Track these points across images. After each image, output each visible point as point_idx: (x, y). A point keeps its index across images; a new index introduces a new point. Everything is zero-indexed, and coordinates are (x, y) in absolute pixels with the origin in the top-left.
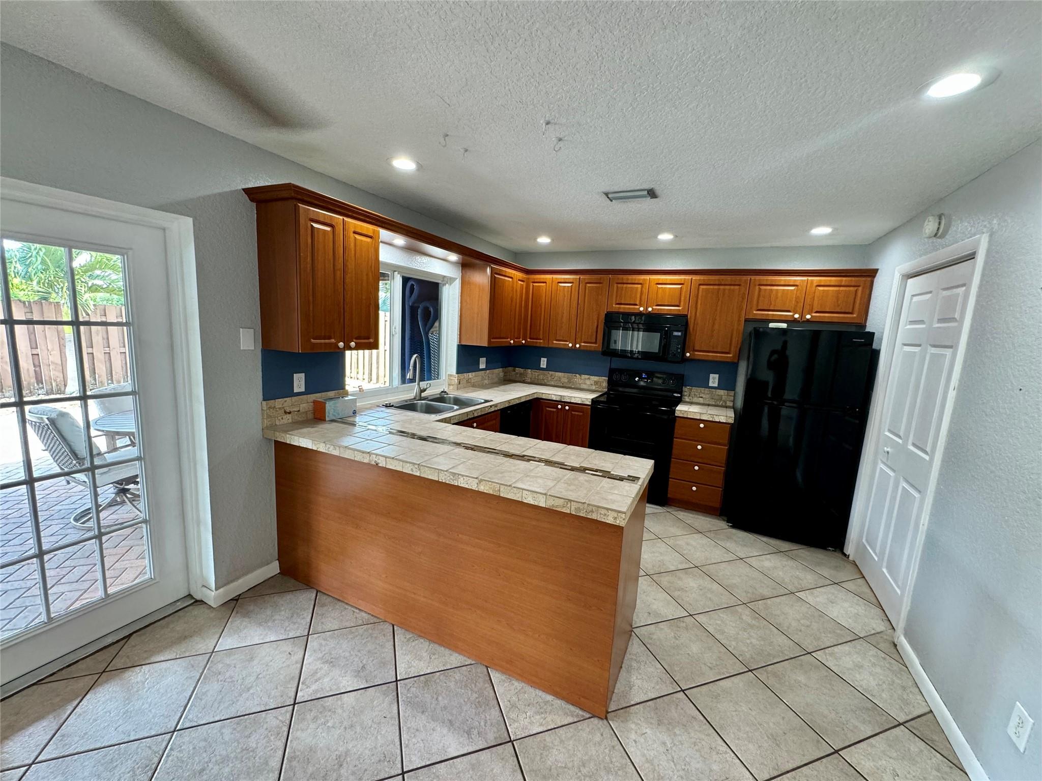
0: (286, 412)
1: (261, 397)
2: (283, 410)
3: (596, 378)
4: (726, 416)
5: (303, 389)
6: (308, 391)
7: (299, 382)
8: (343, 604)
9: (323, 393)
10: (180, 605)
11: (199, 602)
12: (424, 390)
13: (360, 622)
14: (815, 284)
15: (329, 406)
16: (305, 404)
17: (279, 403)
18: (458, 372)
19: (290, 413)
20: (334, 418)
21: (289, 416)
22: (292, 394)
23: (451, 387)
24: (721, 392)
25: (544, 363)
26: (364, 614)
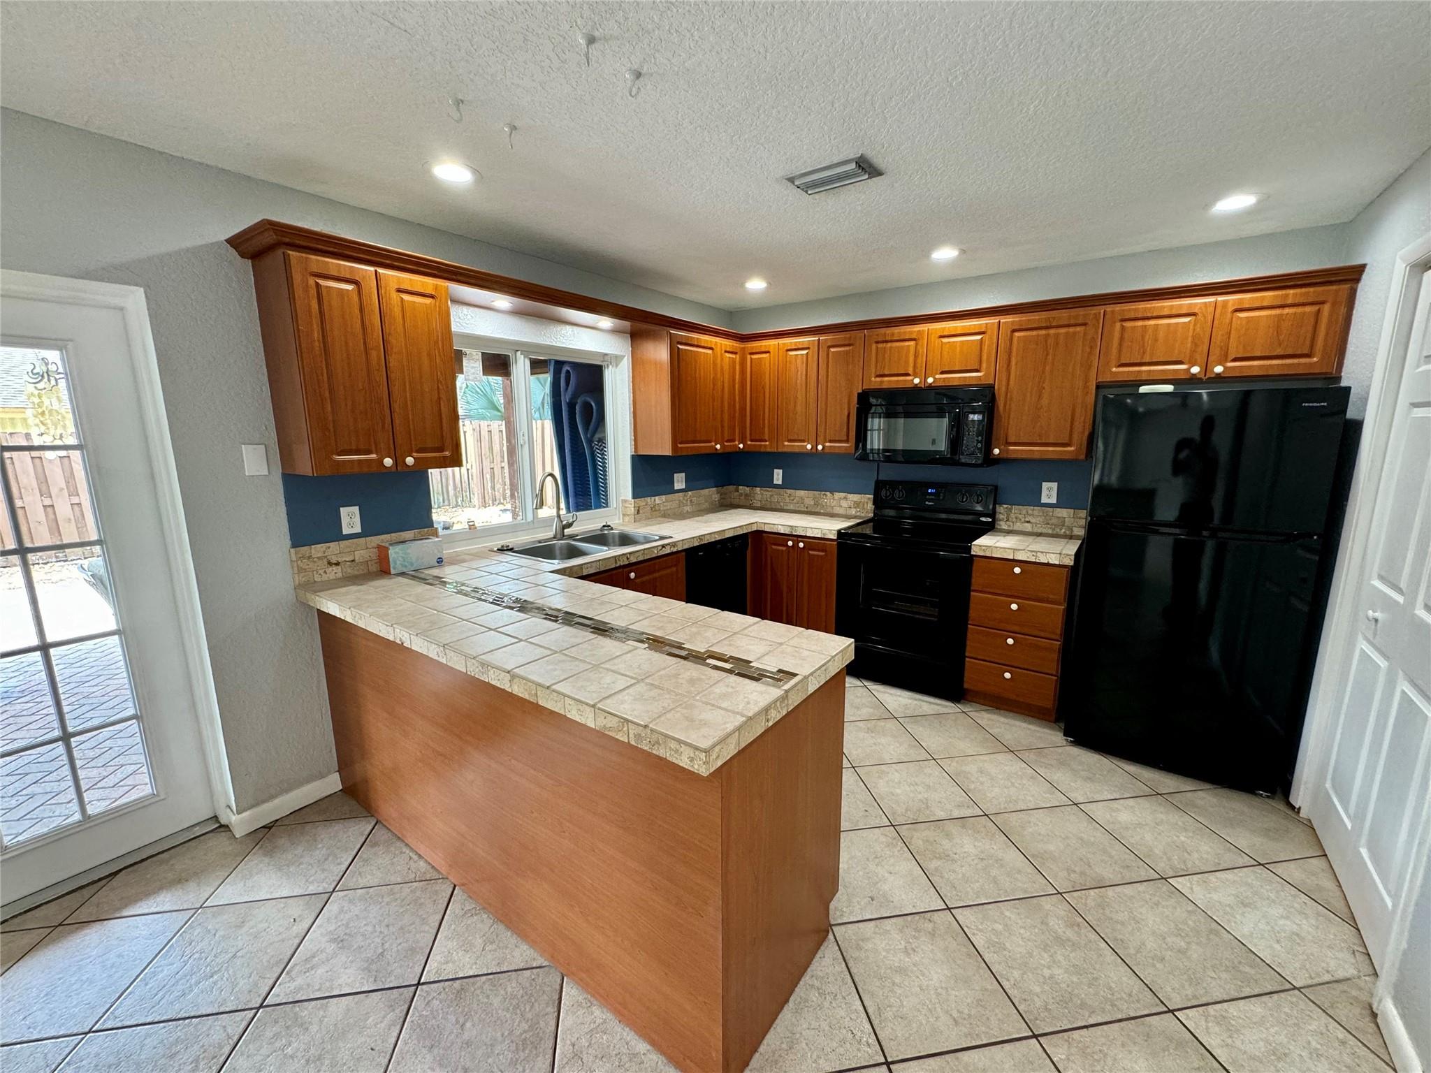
0: (330, 564)
1: (288, 542)
2: (325, 560)
3: (855, 497)
4: (1061, 553)
5: (358, 529)
6: (367, 532)
7: (350, 519)
8: (402, 845)
9: (393, 535)
10: (198, 831)
11: (225, 828)
12: (569, 525)
13: (412, 876)
14: (1231, 309)
15: (394, 552)
16: (364, 550)
17: (317, 550)
18: (635, 496)
19: (337, 564)
20: (405, 570)
21: (337, 569)
22: (340, 537)
23: (627, 519)
24: (1063, 513)
25: (778, 477)
26: (422, 863)
